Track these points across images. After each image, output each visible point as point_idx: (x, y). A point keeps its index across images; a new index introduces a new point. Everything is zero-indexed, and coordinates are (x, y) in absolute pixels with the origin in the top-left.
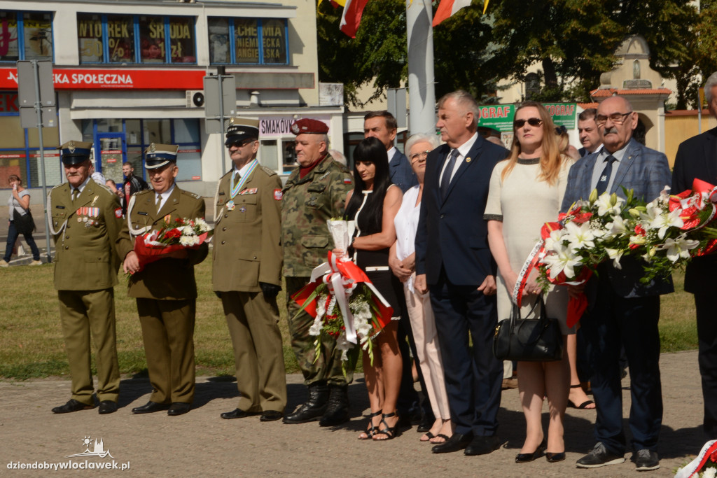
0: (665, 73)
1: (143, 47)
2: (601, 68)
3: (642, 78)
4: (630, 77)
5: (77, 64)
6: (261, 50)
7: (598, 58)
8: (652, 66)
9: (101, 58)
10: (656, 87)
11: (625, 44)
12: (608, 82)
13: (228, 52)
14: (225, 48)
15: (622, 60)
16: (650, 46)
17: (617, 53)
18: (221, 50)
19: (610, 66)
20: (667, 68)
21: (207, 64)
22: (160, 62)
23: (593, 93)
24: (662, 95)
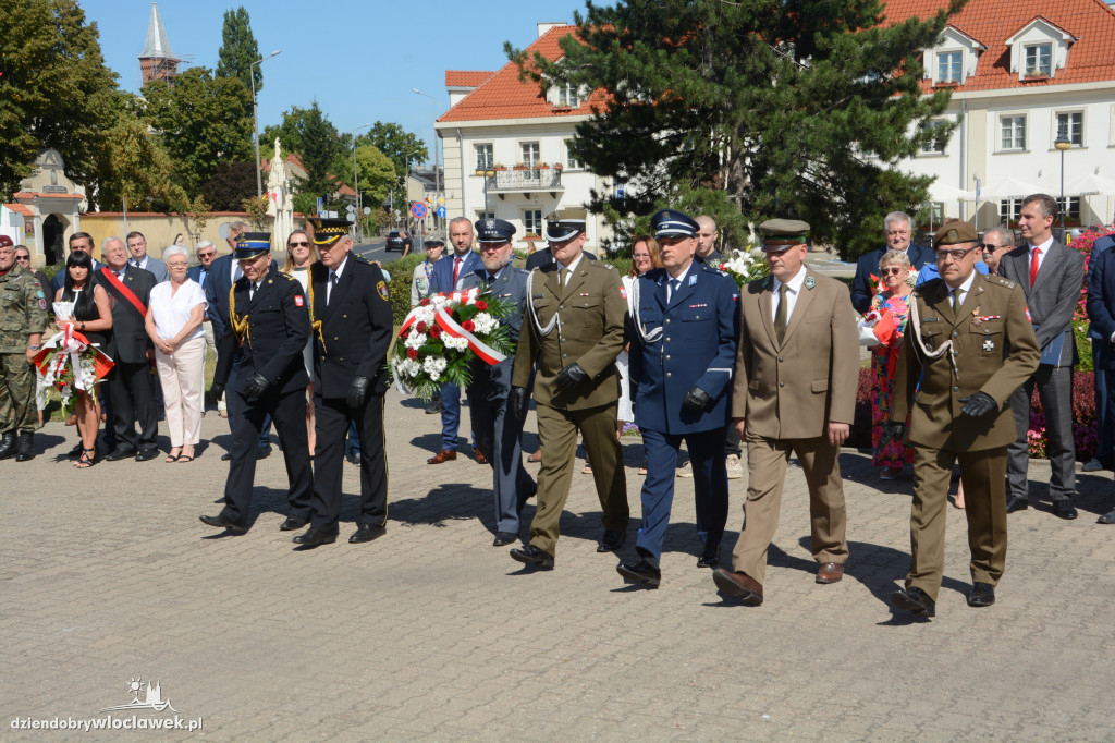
2: (22, 174)
3: (59, 184)
4: (49, 183)
7: (18, 167)
8: (67, 175)
10: (70, 193)
11: (44, 156)
12: (28, 187)
15: (41, 169)
16: (64, 158)
17: (37, 162)
19: (30, 173)
20: (80, 177)
23: (16, 195)
24: (77, 200)
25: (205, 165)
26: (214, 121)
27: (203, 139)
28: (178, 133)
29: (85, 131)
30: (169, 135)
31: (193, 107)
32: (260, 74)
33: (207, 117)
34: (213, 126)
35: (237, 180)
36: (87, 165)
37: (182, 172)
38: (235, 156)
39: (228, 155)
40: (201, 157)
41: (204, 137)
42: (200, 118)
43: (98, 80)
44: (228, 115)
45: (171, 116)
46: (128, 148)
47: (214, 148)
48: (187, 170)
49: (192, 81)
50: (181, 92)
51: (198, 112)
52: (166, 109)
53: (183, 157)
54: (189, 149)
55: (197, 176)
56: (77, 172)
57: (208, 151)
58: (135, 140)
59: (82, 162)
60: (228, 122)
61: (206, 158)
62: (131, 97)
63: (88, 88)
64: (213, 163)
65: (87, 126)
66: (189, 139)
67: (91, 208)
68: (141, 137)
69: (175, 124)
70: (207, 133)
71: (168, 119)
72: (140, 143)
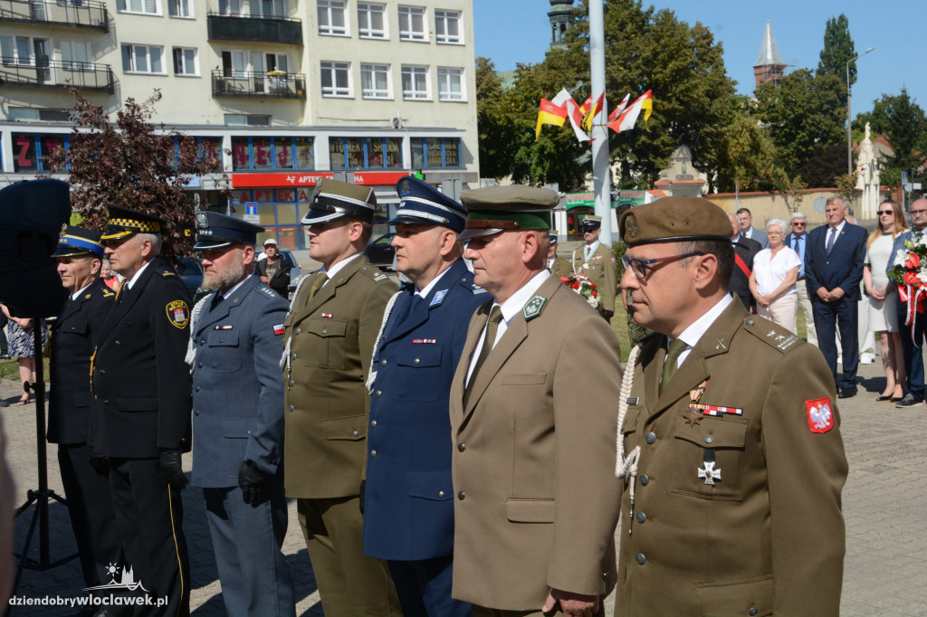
0: (701, 169)
1: (369, 159)
2: (661, 166)
3: (688, 173)
4: (680, 172)
5: (328, 169)
6: (443, 158)
7: (659, 161)
8: (693, 165)
9: (343, 165)
10: (696, 179)
11: (677, 151)
12: (665, 176)
13: (423, 160)
14: (420, 157)
15: (675, 161)
16: (692, 152)
17: (672, 157)
18: (418, 159)
19: (667, 165)
20: (704, 166)
21: (410, 167)
22: (380, 167)
23: (656, 183)
24: (700, 184)
25: (804, 150)
26: (813, 113)
27: (803, 128)
28: (782, 125)
29: (708, 129)
30: (775, 127)
31: (795, 103)
32: (855, 70)
33: (807, 110)
34: (812, 116)
35: (831, 160)
36: (709, 156)
37: (784, 157)
38: (830, 141)
39: (824, 140)
40: (800, 143)
41: (804, 127)
42: (801, 111)
43: (720, 88)
44: (826, 107)
45: (777, 112)
46: (741, 141)
47: (812, 135)
48: (788, 155)
49: (796, 81)
50: (786, 91)
51: (800, 106)
52: (774, 106)
53: (785, 145)
54: (791, 137)
55: (796, 159)
56: (702, 163)
57: (807, 138)
58: (747, 133)
59: (706, 154)
60: (825, 112)
61: (805, 144)
62: (746, 99)
63: (712, 95)
64: (811, 148)
65: (711, 125)
66: (791, 129)
67: (711, 191)
68: (752, 131)
69: (780, 118)
70: (807, 123)
71: (774, 114)
72: (751, 136)
